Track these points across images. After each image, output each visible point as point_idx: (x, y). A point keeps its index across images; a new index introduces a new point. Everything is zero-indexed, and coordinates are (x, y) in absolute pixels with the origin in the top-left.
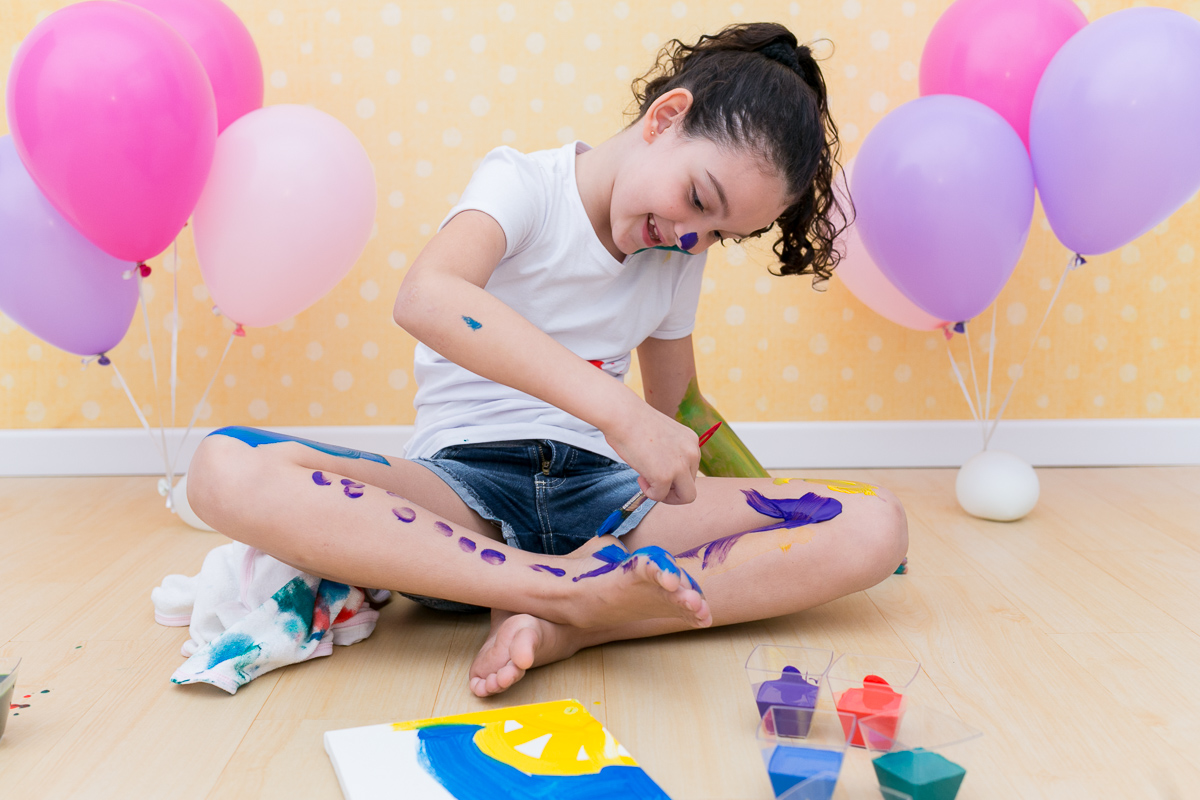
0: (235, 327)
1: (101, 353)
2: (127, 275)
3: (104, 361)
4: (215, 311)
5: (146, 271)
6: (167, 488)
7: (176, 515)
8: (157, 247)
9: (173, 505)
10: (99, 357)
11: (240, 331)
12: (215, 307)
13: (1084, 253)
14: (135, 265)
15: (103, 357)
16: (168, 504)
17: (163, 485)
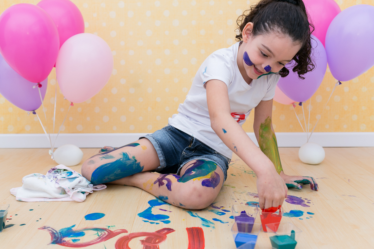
0: (70, 103)
2: (34, 87)
3: (35, 113)
5: (40, 86)
6: (52, 153)
9: (53, 158)
10: (33, 112)
11: (72, 104)
12: (64, 97)
13: (341, 81)
17: (50, 152)
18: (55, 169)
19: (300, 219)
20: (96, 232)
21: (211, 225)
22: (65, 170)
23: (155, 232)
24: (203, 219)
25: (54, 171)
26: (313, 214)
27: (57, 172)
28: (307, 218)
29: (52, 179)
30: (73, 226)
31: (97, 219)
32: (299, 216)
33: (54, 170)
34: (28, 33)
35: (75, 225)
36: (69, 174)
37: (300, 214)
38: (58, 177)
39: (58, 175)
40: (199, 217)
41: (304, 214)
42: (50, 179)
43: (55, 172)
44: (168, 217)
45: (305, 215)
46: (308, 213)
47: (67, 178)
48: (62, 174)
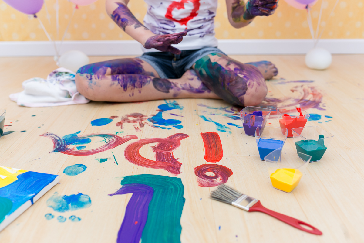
18: (56, 72)
19: (319, 122)
20: (103, 139)
21: (226, 129)
22: (66, 73)
23: (167, 138)
24: (217, 124)
25: (55, 74)
26: (331, 117)
27: (59, 75)
28: (326, 121)
30: (79, 132)
31: (104, 125)
32: (318, 120)
35: (80, 131)
36: (71, 76)
37: (318, 117)
38: (61, 80)
40: (213, 121)
41: (322, 117)
42: (52, 82)
44: (180, 122)
45: (323, 119)
46: (326, 116)
48: (64, 78)
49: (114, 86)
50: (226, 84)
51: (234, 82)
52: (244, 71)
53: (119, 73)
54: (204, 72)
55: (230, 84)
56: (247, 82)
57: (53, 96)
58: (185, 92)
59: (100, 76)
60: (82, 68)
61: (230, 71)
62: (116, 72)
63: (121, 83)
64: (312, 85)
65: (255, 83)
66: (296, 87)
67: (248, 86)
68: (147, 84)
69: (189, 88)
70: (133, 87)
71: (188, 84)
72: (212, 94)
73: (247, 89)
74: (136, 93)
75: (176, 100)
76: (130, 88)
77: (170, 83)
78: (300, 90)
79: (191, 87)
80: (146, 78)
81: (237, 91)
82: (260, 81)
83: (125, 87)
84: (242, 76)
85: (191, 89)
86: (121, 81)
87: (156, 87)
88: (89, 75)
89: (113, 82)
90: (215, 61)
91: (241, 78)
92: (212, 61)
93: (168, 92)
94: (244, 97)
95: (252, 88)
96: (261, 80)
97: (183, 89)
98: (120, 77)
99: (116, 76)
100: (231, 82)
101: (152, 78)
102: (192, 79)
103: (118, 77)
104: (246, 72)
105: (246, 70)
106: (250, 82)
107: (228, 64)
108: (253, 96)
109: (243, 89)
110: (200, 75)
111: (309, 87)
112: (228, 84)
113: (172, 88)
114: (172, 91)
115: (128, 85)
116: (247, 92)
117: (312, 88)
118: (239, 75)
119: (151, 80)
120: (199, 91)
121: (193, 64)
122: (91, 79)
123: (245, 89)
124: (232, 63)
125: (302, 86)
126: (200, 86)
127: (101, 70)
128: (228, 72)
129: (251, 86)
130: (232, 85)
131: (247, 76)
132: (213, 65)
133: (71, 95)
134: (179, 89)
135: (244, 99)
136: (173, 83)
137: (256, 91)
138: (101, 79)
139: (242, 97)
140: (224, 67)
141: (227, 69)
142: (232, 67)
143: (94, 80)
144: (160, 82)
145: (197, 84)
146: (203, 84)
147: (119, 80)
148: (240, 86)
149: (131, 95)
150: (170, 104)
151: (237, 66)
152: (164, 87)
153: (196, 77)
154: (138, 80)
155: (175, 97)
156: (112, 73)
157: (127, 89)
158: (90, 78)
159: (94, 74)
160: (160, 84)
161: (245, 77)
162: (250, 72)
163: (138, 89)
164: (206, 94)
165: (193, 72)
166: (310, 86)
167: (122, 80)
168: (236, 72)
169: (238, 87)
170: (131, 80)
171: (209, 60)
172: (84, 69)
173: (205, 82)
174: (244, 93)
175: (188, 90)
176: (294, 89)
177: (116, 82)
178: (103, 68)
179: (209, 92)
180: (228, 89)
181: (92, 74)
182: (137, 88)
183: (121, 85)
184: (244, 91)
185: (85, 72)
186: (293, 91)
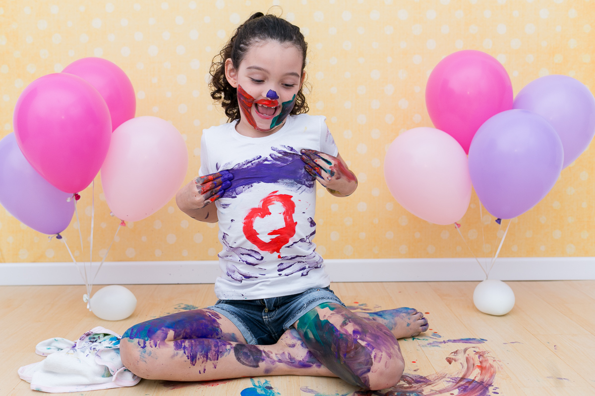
0: (121, 222)
1: (58, 234)
2: (69, 200)
3: (59, 237)
4: (111, 214)
5: (78, 197)
7: (92, 312)
8: (83, 186)
10: (57, 235)
11: (123, 223)
12: (111, 212)
14: (73, 194)
15: (59, 235)
16: (88, 307)
18: (90, 334)
22: (105, 335)
25: (88, 337)
27: (94, 338)
29: (87, 352)
33: (90, 336)
34: (63, 117)
36: (114, 342)
38: (97, 348)
39: (96, 345)
42: (84, 352)
43: (90, 339)
47: (114, 348)
48: (102, 343)
49: (177, 358)
50: (342, 355)
51: (352, 353)
52: (368, 335)
53: (185, 338)
54: (311, 335)
55: (347, 356)
56: (371, 352)
57: (85, 376)
58: (282, 366)
59: (158, 342)
60: (132, 329)
61: (347, 334)
62: (181, 336)
63: (188, 353)
64: (481, 347)
65: (384, 354)
66: (456, 352)
67: (373, 360)
68: (225, 354)
69: (289, 360)
70: (205, 359)
71: (286, 353)
72: (323, 370)
73: (372, 364)
74: (209, 369)
75: (268, 379)
76: (201, 360)
77: (260, 351)
78: (461, 358)
79: (291, 358)
80: (225, 345)
81: (358, 367)
82: (392, 350)
83: (193, 358)
84: (363, 343)
85: (292, 362)
86: (187, 350)
87: (238, 359)
88: (142, 341)
89: (176, 352)
90: (325, 319)
91: (362, 346)
92: (322, 319)
93: (257, 366)
94: (368, 376)
95: (379, 362)
96: (394, 349)
97: (280, 361)
98: (187, 343)
99: (182, 343)
100: (349, 352)
101: (234, 344)
102: (293, 346)
103: (183, 344)
104: (370, 338)
105: (371, 334)
106: (376, 353)
107: (344, 324)
108: (381, 374)
109: (366, 365)
110: (305, 340)
111: (477, 353)
112: (345, 355)
113: (263, 360)
114: (263, 365)
115: (198, 356)
116: (373, 368)
117: (481, 355)
118: (360, 341)
119: (231, 348)
120: (303, 365)
121: (295, 320)
122: (144, 347)
123: (369, 363)
124: (350, 322)
125: (465, 351)
126: (305, 358)
127: (159, 333)
128: (344, 336)
129: (377, 359)
130: (350, 358)
131: (372, 344)
132: (323, 324)
133: (112, 373)
134: (273, 362)
135: (368, 379)
136: (265, 352)
137: (386, 366)
138: (159, 347)
139: (365, 375)
140: (338, 328)
141: (342, 331)
142: (350, 328)
143: (148, 348)
144: (245, 350)
145: (301, 353)
146: (310, 353)
147: (185, 348)
148: (362, 359)
149: (202, 372)
150: (260, 387)
151: (357, 328)
152: (251, 357)
153: (299, 342)
154: (213, 348)
155: (268, 374)
156: (175, 338)
157: (196, 362)
158: (142, 345)
159: (149, 339)
160: (245, 354)
161: (368, 345)
162: (376, 337)
163: (213, 362)
164: (315, 369)
165: (295, 334)
166: (477, 350)
167: (190, 349)
168: (355, 337)
169: (359, 361)
170: (203, 348)
171: (317, 316)
172: (135, 331)
173: (312, 350)
174: (369, 370)
175: (287, 363)
176: (452, 356)
177: (181, 352)
178: (163, 330)
179: (319, 366)
180: (345, 362)
181: (146, 338)
182: (211, 360)
183: (188, 356)
184: (368, 366)
185: (136, 337)
186: (449, 361)
